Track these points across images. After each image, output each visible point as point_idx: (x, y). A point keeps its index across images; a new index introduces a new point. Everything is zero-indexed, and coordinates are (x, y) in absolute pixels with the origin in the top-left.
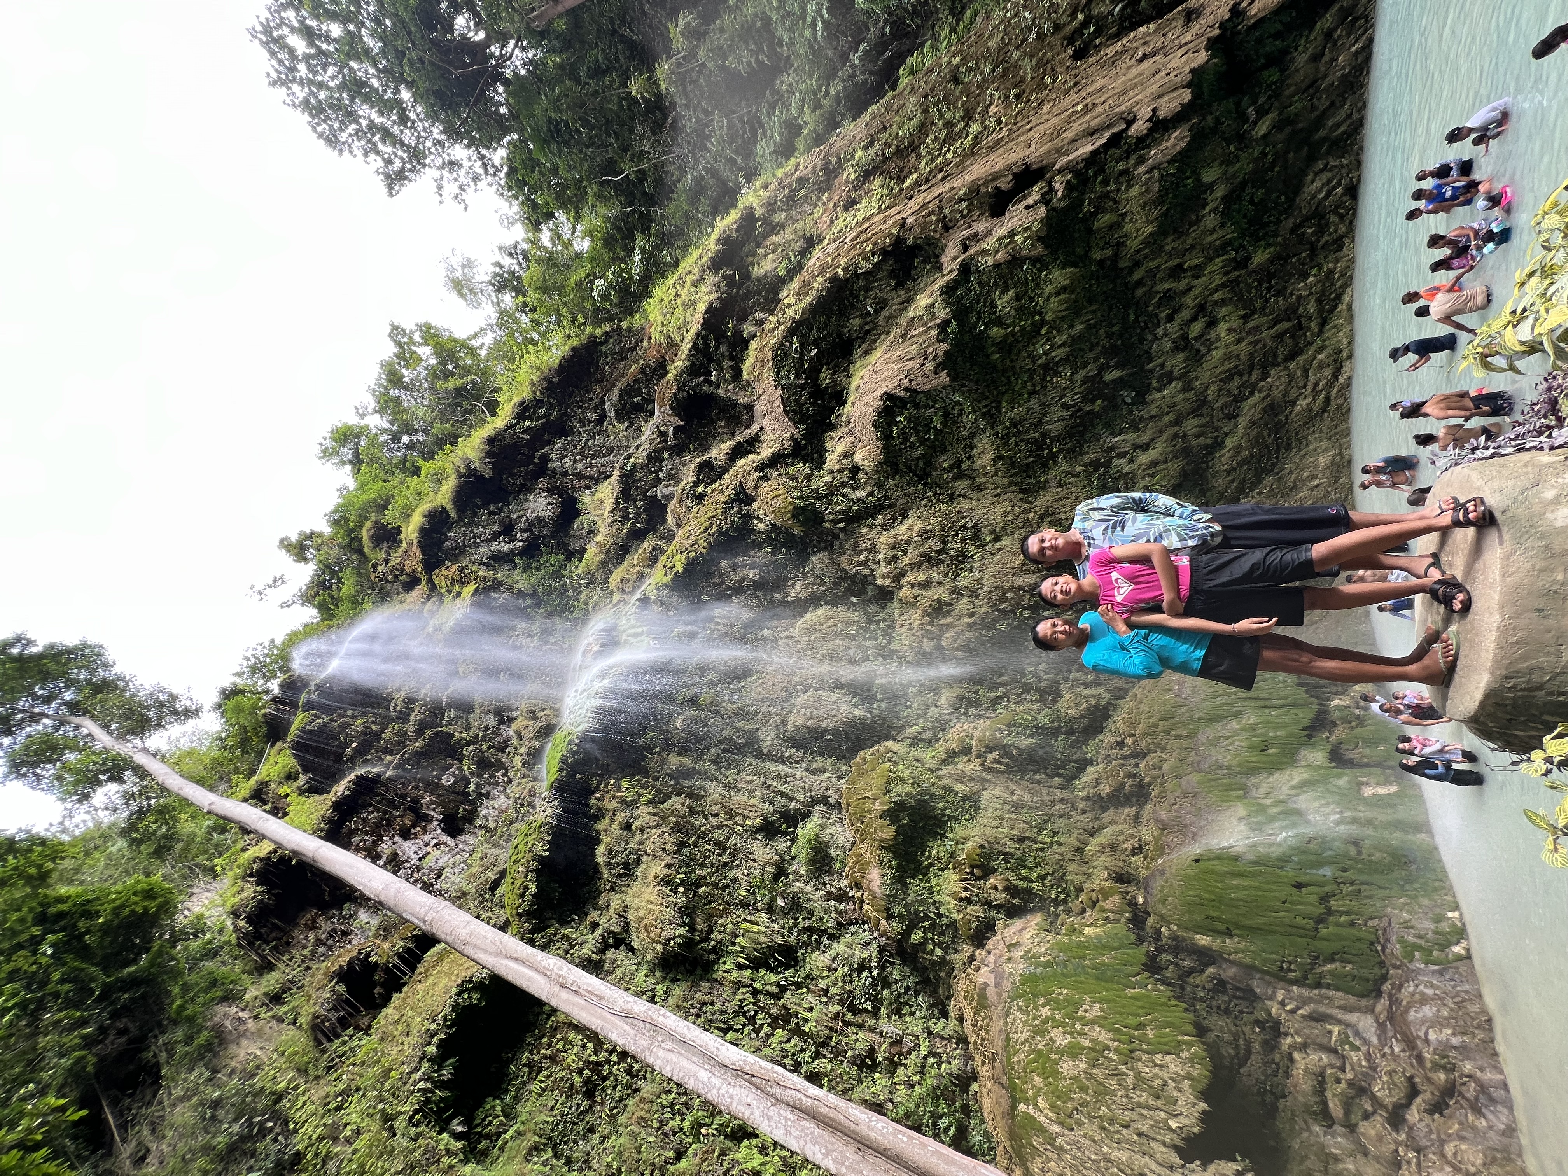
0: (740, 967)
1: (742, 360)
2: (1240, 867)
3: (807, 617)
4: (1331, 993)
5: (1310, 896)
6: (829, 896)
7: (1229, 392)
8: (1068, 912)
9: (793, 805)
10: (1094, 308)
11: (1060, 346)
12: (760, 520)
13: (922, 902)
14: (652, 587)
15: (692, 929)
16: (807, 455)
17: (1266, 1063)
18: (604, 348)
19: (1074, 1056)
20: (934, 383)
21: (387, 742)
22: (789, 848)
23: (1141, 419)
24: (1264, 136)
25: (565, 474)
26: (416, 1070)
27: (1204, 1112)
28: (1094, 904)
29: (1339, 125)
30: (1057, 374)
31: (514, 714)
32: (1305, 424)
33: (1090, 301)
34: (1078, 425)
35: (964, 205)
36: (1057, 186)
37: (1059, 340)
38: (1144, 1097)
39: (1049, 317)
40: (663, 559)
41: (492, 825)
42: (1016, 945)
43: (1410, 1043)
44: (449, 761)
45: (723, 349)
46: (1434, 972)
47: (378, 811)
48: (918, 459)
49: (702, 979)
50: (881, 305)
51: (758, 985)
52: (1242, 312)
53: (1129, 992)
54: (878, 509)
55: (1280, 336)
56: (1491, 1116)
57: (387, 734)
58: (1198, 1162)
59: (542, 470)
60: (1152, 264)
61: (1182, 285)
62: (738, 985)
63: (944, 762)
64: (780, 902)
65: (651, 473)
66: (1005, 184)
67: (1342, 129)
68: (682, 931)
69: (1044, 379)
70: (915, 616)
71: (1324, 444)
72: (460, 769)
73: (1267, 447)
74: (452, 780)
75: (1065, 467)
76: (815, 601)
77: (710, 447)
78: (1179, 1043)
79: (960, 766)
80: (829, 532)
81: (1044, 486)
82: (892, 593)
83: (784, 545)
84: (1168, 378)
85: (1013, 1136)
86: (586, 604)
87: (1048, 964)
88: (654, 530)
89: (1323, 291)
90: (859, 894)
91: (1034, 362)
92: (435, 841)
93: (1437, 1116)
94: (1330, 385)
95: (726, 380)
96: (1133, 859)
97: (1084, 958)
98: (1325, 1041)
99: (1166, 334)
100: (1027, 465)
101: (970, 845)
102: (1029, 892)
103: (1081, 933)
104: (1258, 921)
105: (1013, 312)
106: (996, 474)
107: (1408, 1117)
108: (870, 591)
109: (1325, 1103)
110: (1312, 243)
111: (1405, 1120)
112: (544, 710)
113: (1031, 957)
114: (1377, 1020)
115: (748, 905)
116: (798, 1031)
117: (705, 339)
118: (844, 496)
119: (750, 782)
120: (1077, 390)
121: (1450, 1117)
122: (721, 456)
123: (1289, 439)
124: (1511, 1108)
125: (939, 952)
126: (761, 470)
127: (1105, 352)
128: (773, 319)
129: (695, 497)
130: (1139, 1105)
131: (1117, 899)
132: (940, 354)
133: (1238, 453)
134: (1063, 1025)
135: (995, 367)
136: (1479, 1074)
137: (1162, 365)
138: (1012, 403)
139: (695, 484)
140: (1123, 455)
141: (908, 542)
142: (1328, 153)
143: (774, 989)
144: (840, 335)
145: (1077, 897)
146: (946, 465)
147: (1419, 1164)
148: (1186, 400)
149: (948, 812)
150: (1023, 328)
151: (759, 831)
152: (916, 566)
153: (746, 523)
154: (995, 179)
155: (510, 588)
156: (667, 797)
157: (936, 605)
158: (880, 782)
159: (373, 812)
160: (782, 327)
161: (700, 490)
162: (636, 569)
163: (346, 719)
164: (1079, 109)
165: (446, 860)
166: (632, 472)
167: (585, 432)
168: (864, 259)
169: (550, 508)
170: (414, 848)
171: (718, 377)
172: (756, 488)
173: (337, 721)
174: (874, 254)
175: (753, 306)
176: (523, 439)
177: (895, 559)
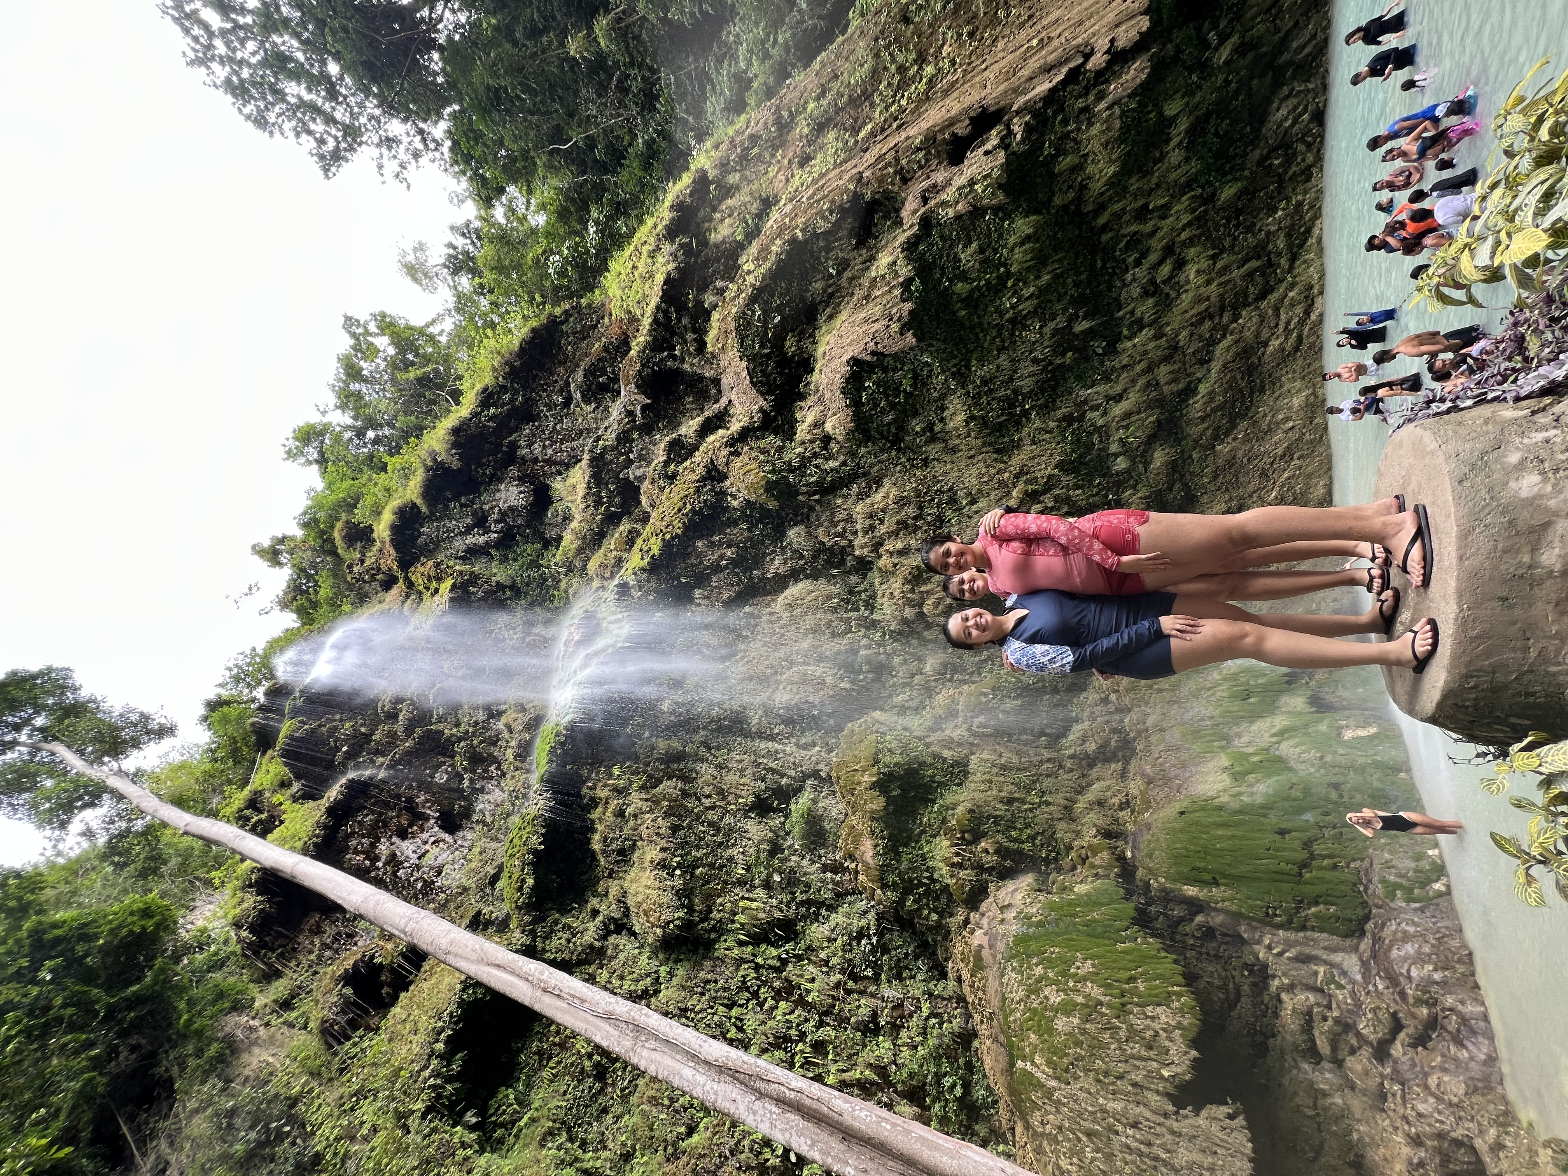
0: (741, 943)
1: (706, 332)
2: (1224, 817)
3: (788, 592)
4: (1316, 935)
5: (1294, 841)
6: (825, 868)
7: (1200, 336)
8: (1059, 870)
9: (784, 781)
10: (1060, 256)
11: (1027, 299)
12: (735, 497)
13: (916, 869)
14: (630, 571)
15: (691, 910)
16: (778, 426)
17: (1255, 1005)
18: (564, 328)
19: (1068, 1014)
20: (900, 345)
21: (377, 743)
22: (783, 823)
23: (1113, 369)
24: (1228, 63)
25: (535, 460)
26: (425, 1067)
27: (1195, 1060)
28: (1084, 861)
29: (1304, 46)
30: (1025, 327)
31: (503, 707)
32: (1278, 364)
33: (1056, 250)
34: (1050, 380)
35: (921, 154)
36: (1016, 129)
37: (1026, 293)
38: (1137, 1049)
39: (1014, 268)
40: (639, 541)
41: (489, 819)
42: (1009, 906)
43: (1393, 980)
44: (441, 759)
45: (685, 321)
46: (1415, 910)
47: (373, 812)
48: (889, 424)
49: (704, 958)
50: (843, 265)
51: (759, 960)
52: (1211, 252)
53: (1120, 946)
54: (852, 478)
55: (1250, 275)
56: (1471, 1047)
57: (377, 736)
58: (1190, 1108)
59: (511, 457)
60: (1117, 207)
61: (1149, 227)
62: (740, 962)
63: (932, 730)
64: (777, 878)
65: (622, 454)
66: (962, 129)
67: (1308, 50)
69: (1012, 334)
70: (896, 584)
71: (1298, 384)
72: (452, 766)
73: (1241, 391)
74: (445, 777)
75: (1038, 424)
76: (794, 575)
77: (679, 424)
78: (1169, 994)
79: (947, 732)
80: (803, 505)
81: (1017, 445)
82: (871, 563)
83: (760, 520)
84: (1139, 325)
85: (1012, 1091)
86: (566, 592)
87: (1040, 924)
88: (629, 513)
89: (1292, 225)
90: (853, 866)
91: (1001, 317)
92: (433, 839)
93: (1420, 1049)
94: (1302, 323)
95: (690, 354)
96: (1121, 814)
97: (1074, 916)
98: (1311, 981)
99: (1135, 280)
100: (1000, 424)
101: (960, 809)
102: (1020, 852)
103: (1071, 890)
104: (1243, 869)
105: (977, 266)
106: (969, 435)
107: (1393, 1052)
108: (850, 562)
109: (1313, 1041)
110: (1279, 175)
111: (1389, 1055)
113: (1024, 918)
114: (1361, 959)
115: (746, 883)
116: (801, 1002)
117: (666, 312)
118: (817, 467)
119: (741, 761)
120: (1046, 343)
121: (1433, 1049)
122: (691, 433)
123: (1262, 382)
124: (1491, 1038)
125: (934, 917)
126: (732, 445)
127: (1074, 302)
128: (733, 287)
129: (667, 477)
130: (1133, 1057)
131: (1105, 854)
132: (905, 314)
133: (1211, 400)
134: (1056, 982)
135: (962, 324)
136: (1460, 1007)
137: (1132, 312)
138: (981, 361)
139: (666, 464)
140: (1096, 408)
141: (884, 510)
142: (1293, 77)
143: (775, 963)
144: (803, 299)
145: (1068, 854)
146: (918, 429)
147: (1403, 1097)
148: (1158, 347)
149: (937, 778)
150: (988, 282)
151: (751, 809)
152: (894, 534)
153: (720, 501)
154: (952, 124)
155: (488, 581)
156: (659, 782)
157: (915, 572)
158: (868, 753)
159: (368, 815)
160: (743, 295)
161: (671, 469)
162: (613, 554)
163: (335, 724)
164: (1035, 44)
165: (445, 856)
166: (602, 455)
167: (552, 416)
168: (823, 218)
169: (522, 496)
170: (412, 848)
171: (682, 351)
172: (728, 464)
173: (325, 726)
174: (832, 212)
175: (713, 275)
176: (489, 427)
177: (872, 528)
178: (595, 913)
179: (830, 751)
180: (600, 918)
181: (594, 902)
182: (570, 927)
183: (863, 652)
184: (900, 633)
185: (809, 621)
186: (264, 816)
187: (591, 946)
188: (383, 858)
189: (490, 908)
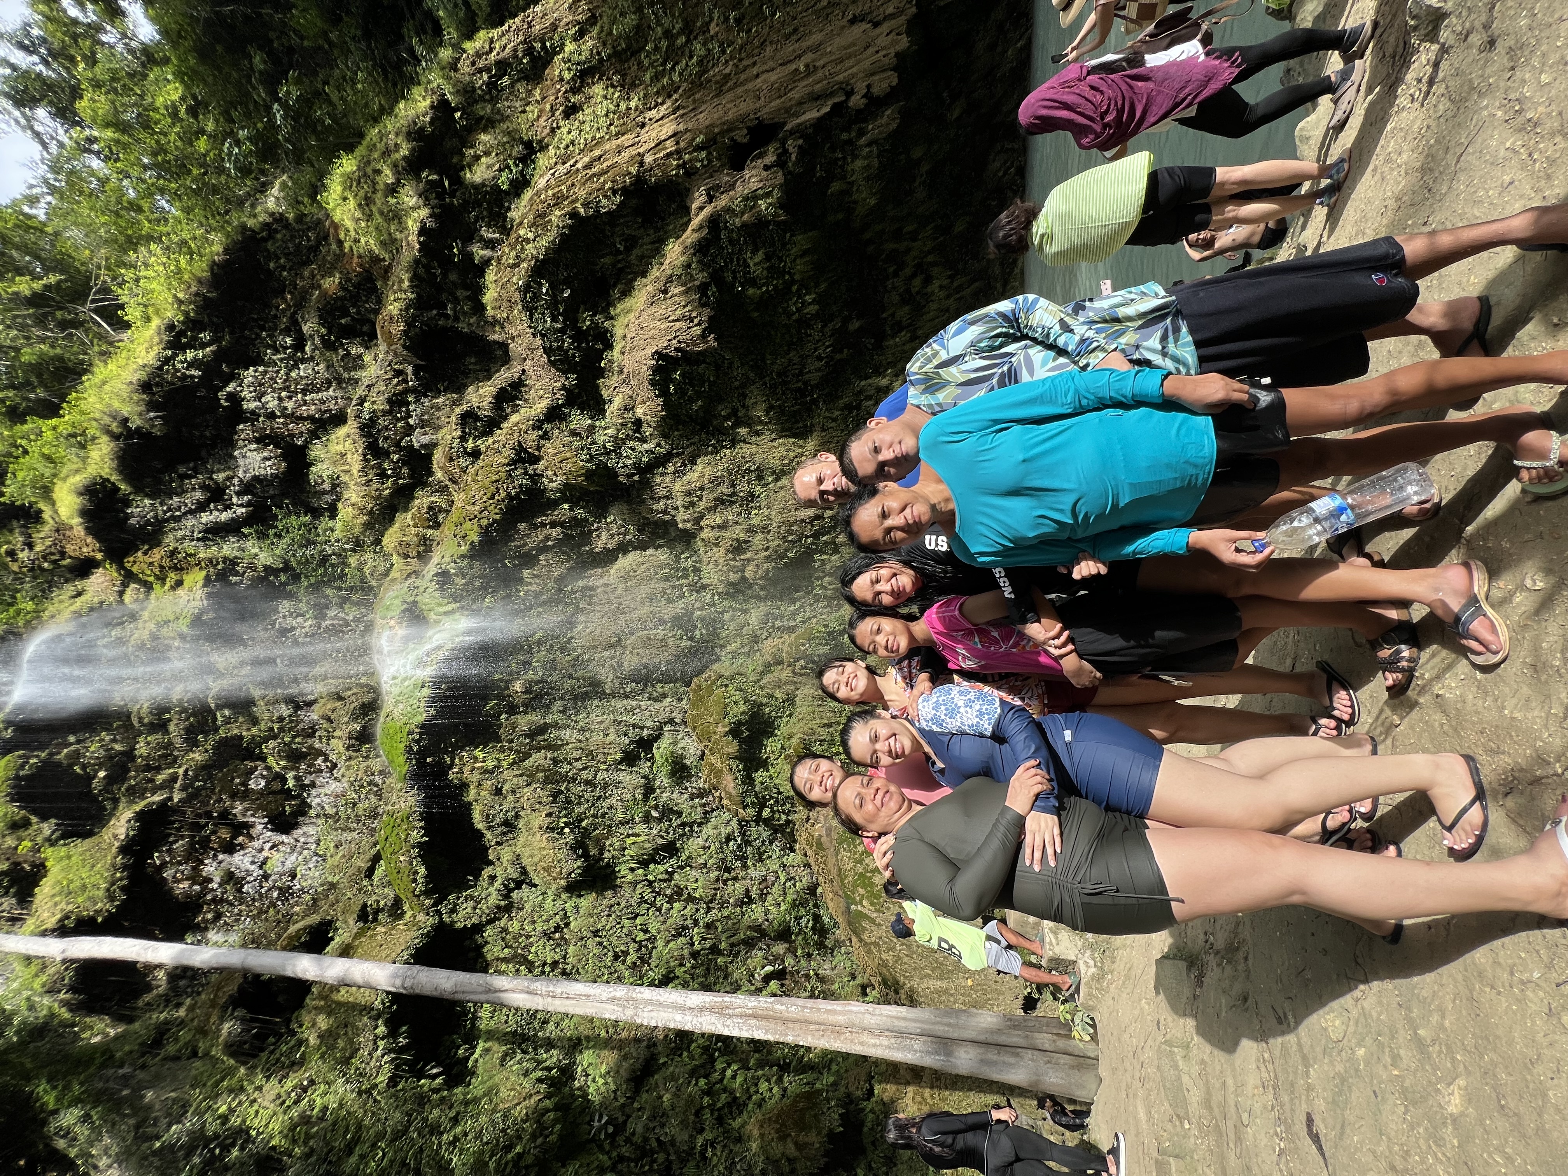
1: (481, 292)
3: (619, 565)
6: (692, 796)
9: (645, 733)
10: (834, 264)
11: (810, 304)
12: (551, 480)
13: (766, 788)
14: (448, 558)
15: (586, 857)
16: (584, 404)
20: (703, 345)
21: (147, 758)
22: (651, 768)
23: (881, 364)
24: (957, 119)
30: (810, 328)
33: (831, 260)
34: (832, 373)
35: (703, 154)
36: (791, 150)
37: (809, 299)
39: (796, 277)
41: (331, 811)
44: (250, 764)
45: (453, 277)
47: (182, 837)
48: (697, 410)
49: (605, 889)
50: (631, 243)
51: (651, 878)
54: (667, 457)
59: (237, 414)
60: (878, 227)
61: (903, 247)
62: (634, 884)
63: (763, 673)
64: (655, 814)
65: (399, 420)
66: (741, 136)
68: (579, 863)
69: (799, 333)
70: (719, 553)
72: (268, 768)
74: (263, 783)
75: (825, 412)
76: (623, 548)
77: (466, 391)
79: (776, 675)
82: (695, 534)
83: (581, 500)
86: (360, 569)
88: (424, 484)
90: (717, 794)
91: (789, 318)
92: (268, 845)
95: (465, 313)
99: (894, 288)
100: (795, 411)
101: (794, 741)
105: (765, 272)
108: (674, 533)
112: (350, 689)
115: (628, 822)
116: (691, 899)
117: (427, 267)
118: (631, 449)
119: (601, 722)
122: (486, 405)
126: (539, 428)
127: (847, 305)
128: (510, 253)
129: (466, 453)
132: (705, 318)
135: (755, 324)
137: (893, 315)
138: (775, 355)
139: (463, 439)
140: (869, 398)
141: (702, 488)
143: (665, 876)
144: (592, 274)
146: (724, 414)
149: (773, 714)
150: (775, 287)
151: (620, 763)
152: (713, 509)
153: (535, 482)
154: (730, 130)
156: (527, 755)
157: (735, 544)
158: (719, 708)
159: (176, 841)
160: (524, 265)
161: (470, 445)
162: (414, 530)
163: (72, 748)
164: (802, 68)
165: (293, 858)
166: (373, 421)
167: (281, 360)
168: (605, 196)
169: (268, 463)
170: (248, 859)
171: (454, 309)
172: (539, 448)
173: (59, 753)
174: (615, 192)
175: (476, 221)
176: (192, 377)
177: (692, 504)
178: (493, 878)
179: (680, 700)
180: (499, 880)
181: (487, 871)
182: (472, 898)
184: (728, 593)
185: (644, 591)
187: (498, 907)
188: (217, 879)
189: (374, 898)
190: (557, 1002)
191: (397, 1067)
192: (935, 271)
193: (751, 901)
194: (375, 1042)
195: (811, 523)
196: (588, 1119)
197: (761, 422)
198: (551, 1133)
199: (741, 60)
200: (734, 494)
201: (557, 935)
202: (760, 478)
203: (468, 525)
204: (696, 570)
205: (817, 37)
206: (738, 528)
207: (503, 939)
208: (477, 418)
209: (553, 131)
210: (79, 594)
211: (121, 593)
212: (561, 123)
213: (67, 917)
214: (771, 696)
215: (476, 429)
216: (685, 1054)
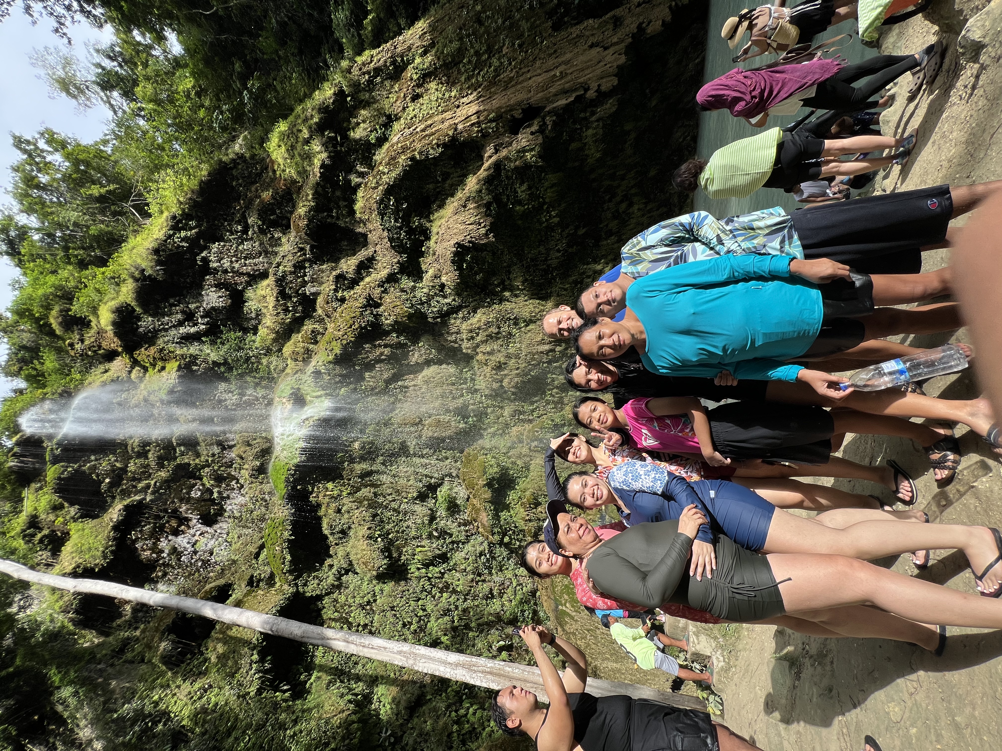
1: (354, 203)
3: (424, 373)
6: (460, 524)
9: (433, 481)
10: (571, 193)
11: (554, 217)
12: (387, 318)
13: (508, 523)
14: (320, 362)
15: (390, 558)
16: (410, 273)
18: (234, 172)
20: (486, 240)
21: (134, 473)
22: (435, 504)
23: (598, 256)
24: (655, 106)
25: (226, 272)
26: (249, 669)
30: (553, 231)
31: (232, 443)
33: (569, 190)
34: (566, 260)
35: (494, 124)
36: (548, 123)
37: (554, 214)
39: (547, 200)
40: (323, 343)
41: (237, 514)
44: (193, 482)
45: (338, 193)
47: (149, 523)
48: (480, 280)
49: (400, 580)
50: (446, 176)
51: (430, 575)
54: (459, 308)
57: (132, 467)
60: (600, 171)
61: (616, 184)
62: (419, 578)
63: (510, 448)
64: (435, 534)
65: (299, 277)
66: (518, 114)
68: (385, 561)
69: (547, 235)
70: (487, 370)
72: (203, 485)
74: (199, 494)
76: (428, 363)
77: (340, 262)
79: (518, 449)
80: (431, 324)
82: (472, 357)
83: (404, 332)
86: (268, 367)
88: (310, 317)
90: (476, 524)
91: (541, 225)
92: (199, 533)
95: (343, 216)
99: (608, 209)
100: (541, 283)
101: (528, 493)
105: (527, 197)
108: (460, 355)
112: (255, 439)
115: (418, 538)
116: (454, 591)
117: (324, 187)
118: (437, 302)
119: (406, 472)
120: (564, 241)
122: (351, 271)
125: (518, 543)
126: (382, 286)
127: (578, 219)
128: (373, 180)
129: (337, 299)
132: (488, 223)
135: (519, 228)
138: (530, 248)
139: (336, 290)
140: (589, 277)
141: (479, 328)
143: (438, 575)
144: (421, 194)
149: (515, 475)
150: (533, 206)
151: (416, 499)
152: (485, 342)
153: (377, 319)
154: (511, 110)
155: (205, 361)
156: (359, 489)
157: (498, 364)
158: (481, 469)
159: (145, 526)
160: (381, 188)
161: (340, 294)
162: (302, 345)
163: (93, 463)
164: (558, 74)
165: (212, 542)
166: (284, 277)
167: (234, 239)
168: (432, 148)
169: (221, 299)
170: (186, 540)
171: (337, 213)
172: (381, 298)
173: (84, 466)
174: (438, 146)
175: (355, 161)
176: (183, 247)
177: (472, 338)
178: (331, 566)
179: (456, 461)
180: (335, 568)
181: (328, 561)
182: (317, 577)
183: (471, 407)
184: (491, 396)
185: (439, 391)
186: (46, 532)
187: (333, 585)
188: (167, 551)
189: (258, 572)
190: (366, 650)
191: (263, 682)
192: (635, 199)
193: (493, 597)
194: (251, 665)
195: (547, 354)
196: (378, 731)
197: (519, 289)
198: (355, 737)
199: (520, 69)
200: (498, 333)
201: (368, 607)
202: (516, 324)
203: (334, 343)
204: (473, 380)
205: (568, 56)
206: (500, 355)
207: (334, 606)
208: (345, 278)
209: (404, 109)
210: (106, 371)
211: (130, 372)
212: (409, 105)
213: (78, 567)
214: (514, 463)
215: (344, 285)
216: (444, 694)
